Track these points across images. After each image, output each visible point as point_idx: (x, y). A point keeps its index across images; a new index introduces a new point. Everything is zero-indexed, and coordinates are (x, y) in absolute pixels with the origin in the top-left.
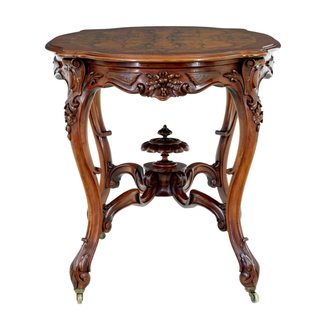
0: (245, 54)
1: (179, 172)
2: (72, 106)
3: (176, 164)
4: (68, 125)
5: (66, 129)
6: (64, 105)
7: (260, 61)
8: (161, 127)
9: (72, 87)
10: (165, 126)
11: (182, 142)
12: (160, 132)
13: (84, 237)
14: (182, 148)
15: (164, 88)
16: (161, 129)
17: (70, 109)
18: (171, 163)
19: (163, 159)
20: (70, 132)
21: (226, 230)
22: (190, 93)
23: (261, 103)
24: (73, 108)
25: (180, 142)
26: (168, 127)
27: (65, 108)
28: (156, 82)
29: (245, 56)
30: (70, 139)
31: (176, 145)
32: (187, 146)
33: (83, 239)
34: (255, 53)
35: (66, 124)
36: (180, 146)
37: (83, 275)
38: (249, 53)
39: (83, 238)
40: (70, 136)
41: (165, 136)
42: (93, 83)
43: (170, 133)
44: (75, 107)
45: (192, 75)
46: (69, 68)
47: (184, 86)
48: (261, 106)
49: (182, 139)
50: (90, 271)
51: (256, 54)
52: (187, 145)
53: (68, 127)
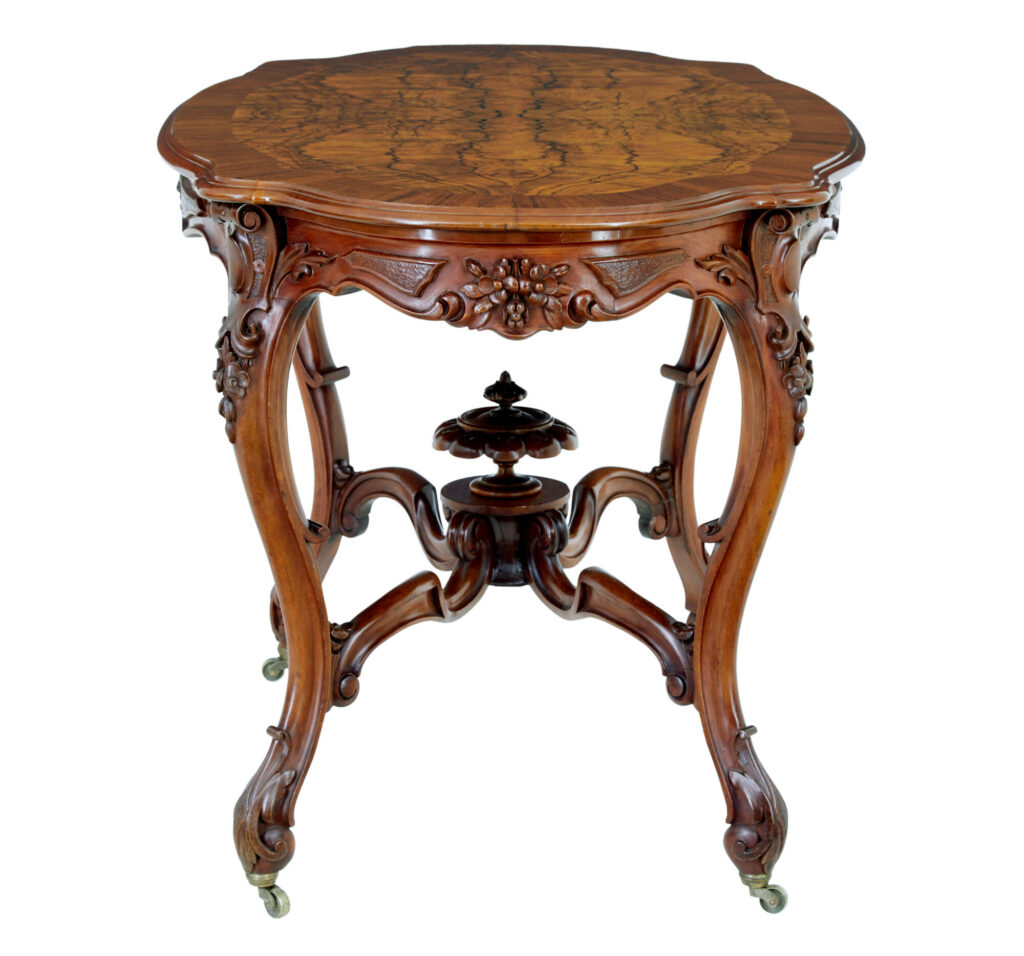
0: (762, 199)
1: (547, 511)
2: (238, 339)
3: (539, 489)
4: (229, 398)
5: (222, 411)
6: (216, 338)
7: (807, 214)
8: (494, 378)
9: (240, 285)
10: (505, 375)
11: (557, 422)
12: (490, 393)
13: (276, 725)
14: (556, 443)
15: (516, 305)
16: (493, 382)
17: (231, 349)
18: (524, 484)
19: (500, 471)
20: (232, 420)
21: (691, 701)
22: (596, 319)
23: (813, 340)
24: (241, 347)
25: (551, 424)
26: (514, 378)
27: (220, 344)
28: (495, 283)
29: (761, 203)
30: (233, 440)
31: (538, 432)
32: (569, 436)
33: (271, 730)
34: (794, 195)
35: (221, 395)
36: (550, 435)
37: (273, 835)
38: (776, 195)
39: (272, 727)
40: (234, 428)
41: (505, 404)
42: (302, 275)
43: (521, 397)
44: (249, 344)
45: (601, 265)
46: (229, 228)
47: (579, 300)
48: (809, 347)
49: (557, 412)
50: (293, 824)
51: (794, 197)
52: (571, 433)
53: (229, 407)
